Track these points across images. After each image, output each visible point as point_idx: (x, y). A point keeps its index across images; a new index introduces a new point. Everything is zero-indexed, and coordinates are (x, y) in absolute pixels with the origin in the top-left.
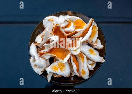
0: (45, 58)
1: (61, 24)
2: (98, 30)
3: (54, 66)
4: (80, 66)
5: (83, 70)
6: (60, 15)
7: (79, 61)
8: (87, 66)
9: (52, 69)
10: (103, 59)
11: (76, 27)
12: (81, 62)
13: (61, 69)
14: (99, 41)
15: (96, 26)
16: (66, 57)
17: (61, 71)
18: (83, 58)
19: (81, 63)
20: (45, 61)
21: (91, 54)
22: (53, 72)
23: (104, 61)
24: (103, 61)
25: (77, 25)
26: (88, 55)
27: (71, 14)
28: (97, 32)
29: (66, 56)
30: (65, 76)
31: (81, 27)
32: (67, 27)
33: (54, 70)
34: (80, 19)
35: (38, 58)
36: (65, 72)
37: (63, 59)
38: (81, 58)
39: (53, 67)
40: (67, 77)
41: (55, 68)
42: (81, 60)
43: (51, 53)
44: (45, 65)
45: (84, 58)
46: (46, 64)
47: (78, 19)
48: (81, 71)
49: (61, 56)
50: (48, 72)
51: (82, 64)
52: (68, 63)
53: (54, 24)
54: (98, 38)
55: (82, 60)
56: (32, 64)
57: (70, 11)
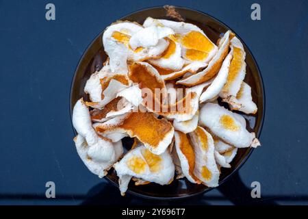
0: (111, 141)
1: (148, 49)
2: (245, 61)
3: (133, 159)
4: (198, 157)
5: (204, 167)
6: (147, 17)
7: (196, 144)
8: (216, 159)
9: (129, 167)
10: (256, 140)
11: (188, 50)
12: (201, 148)
13: (150, 166)
14: (248, 89)
15: (240, 50)
16: (162, 139)
17: (152, 171)
18: (205, 138)
19: (200, 151)
20: (111, 146)
21: (226, 128)
22: (132, 174)
23: (259, 144)
24: (256, 144)
25: (190, 46)
26: (217, 131)
27: (175, 13)
28: (244, 66)
29: (162, 137)
30: (162, 184)
31: (202, 53)
32: (164, 54)
33: (134, 171)
34: (199, 30)
35: (93, 142)
36: (162, 174)
37: (156, 145)
38: (199, 138)
39: (133, 163)
40: (165, 185)
41: (137, 163)
42: (199, 144)
43: (125, 129)
44: (111, 156)
45: (208, 141)
46: (114, 154)
47: (193, 31)
48: (201, 169)
49: (151, 136)
50: (120, 174)
51: (204, 153)
52: (169, 153)
53: (130, 47)
54: (245, 81)
55: (202, 143)
56: (81, 153)
57: (172, 7)
